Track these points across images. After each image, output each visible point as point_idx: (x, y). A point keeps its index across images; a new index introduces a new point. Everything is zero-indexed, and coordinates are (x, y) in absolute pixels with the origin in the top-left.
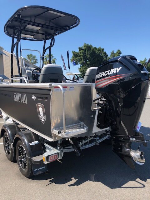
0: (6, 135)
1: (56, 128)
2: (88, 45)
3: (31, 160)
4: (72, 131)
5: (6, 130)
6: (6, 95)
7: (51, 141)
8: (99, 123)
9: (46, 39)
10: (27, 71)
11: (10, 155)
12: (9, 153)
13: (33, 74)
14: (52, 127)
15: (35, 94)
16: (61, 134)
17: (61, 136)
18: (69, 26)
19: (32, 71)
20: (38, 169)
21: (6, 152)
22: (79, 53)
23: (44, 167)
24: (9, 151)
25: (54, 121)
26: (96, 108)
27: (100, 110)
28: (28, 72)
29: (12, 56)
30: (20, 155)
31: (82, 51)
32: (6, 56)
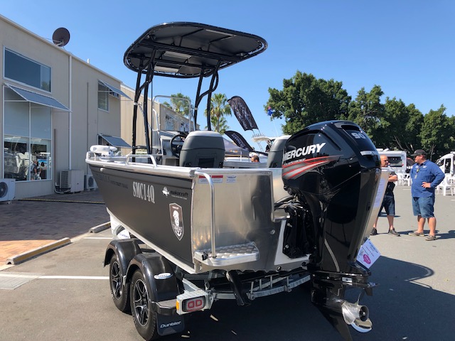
0: (116, 260)
1: (200, 249)
2: (305, 75)
3: (154, 307)
4: (228, 256)
5: (115, 251)
6: (119, 184)
7: (191, 273)
8: (287, 247)
9: (202, 75)
10: (163, 138)
11: (119, 300)
12: (118, 295)
13: (172, 145)
14: (194, 247)
15: (168, 186)
16: (206, 260)
17: (207, 264)
18: (247, 51)
19: (171, 139)
20: (168, 325)
21: (113, 293)
22: (285, 93)
23: (179, 323)
24: (119, 291)
25: (199, 238)
26: (282, 217)
27: (288, 221)
28: (164, 140)
29: (136, 107)
30: (137, 298)
31: (291, 87)
32: (127, 99)
